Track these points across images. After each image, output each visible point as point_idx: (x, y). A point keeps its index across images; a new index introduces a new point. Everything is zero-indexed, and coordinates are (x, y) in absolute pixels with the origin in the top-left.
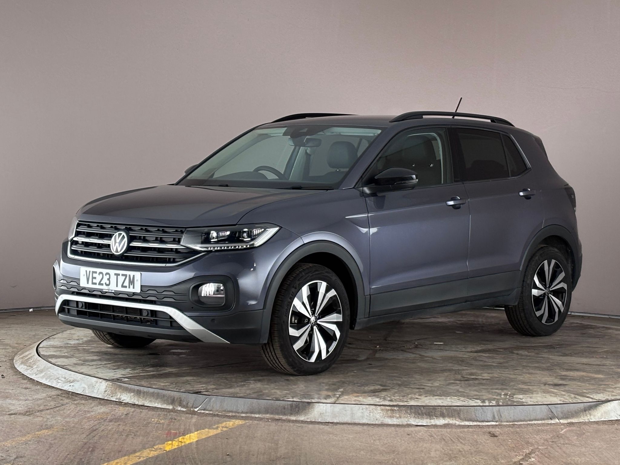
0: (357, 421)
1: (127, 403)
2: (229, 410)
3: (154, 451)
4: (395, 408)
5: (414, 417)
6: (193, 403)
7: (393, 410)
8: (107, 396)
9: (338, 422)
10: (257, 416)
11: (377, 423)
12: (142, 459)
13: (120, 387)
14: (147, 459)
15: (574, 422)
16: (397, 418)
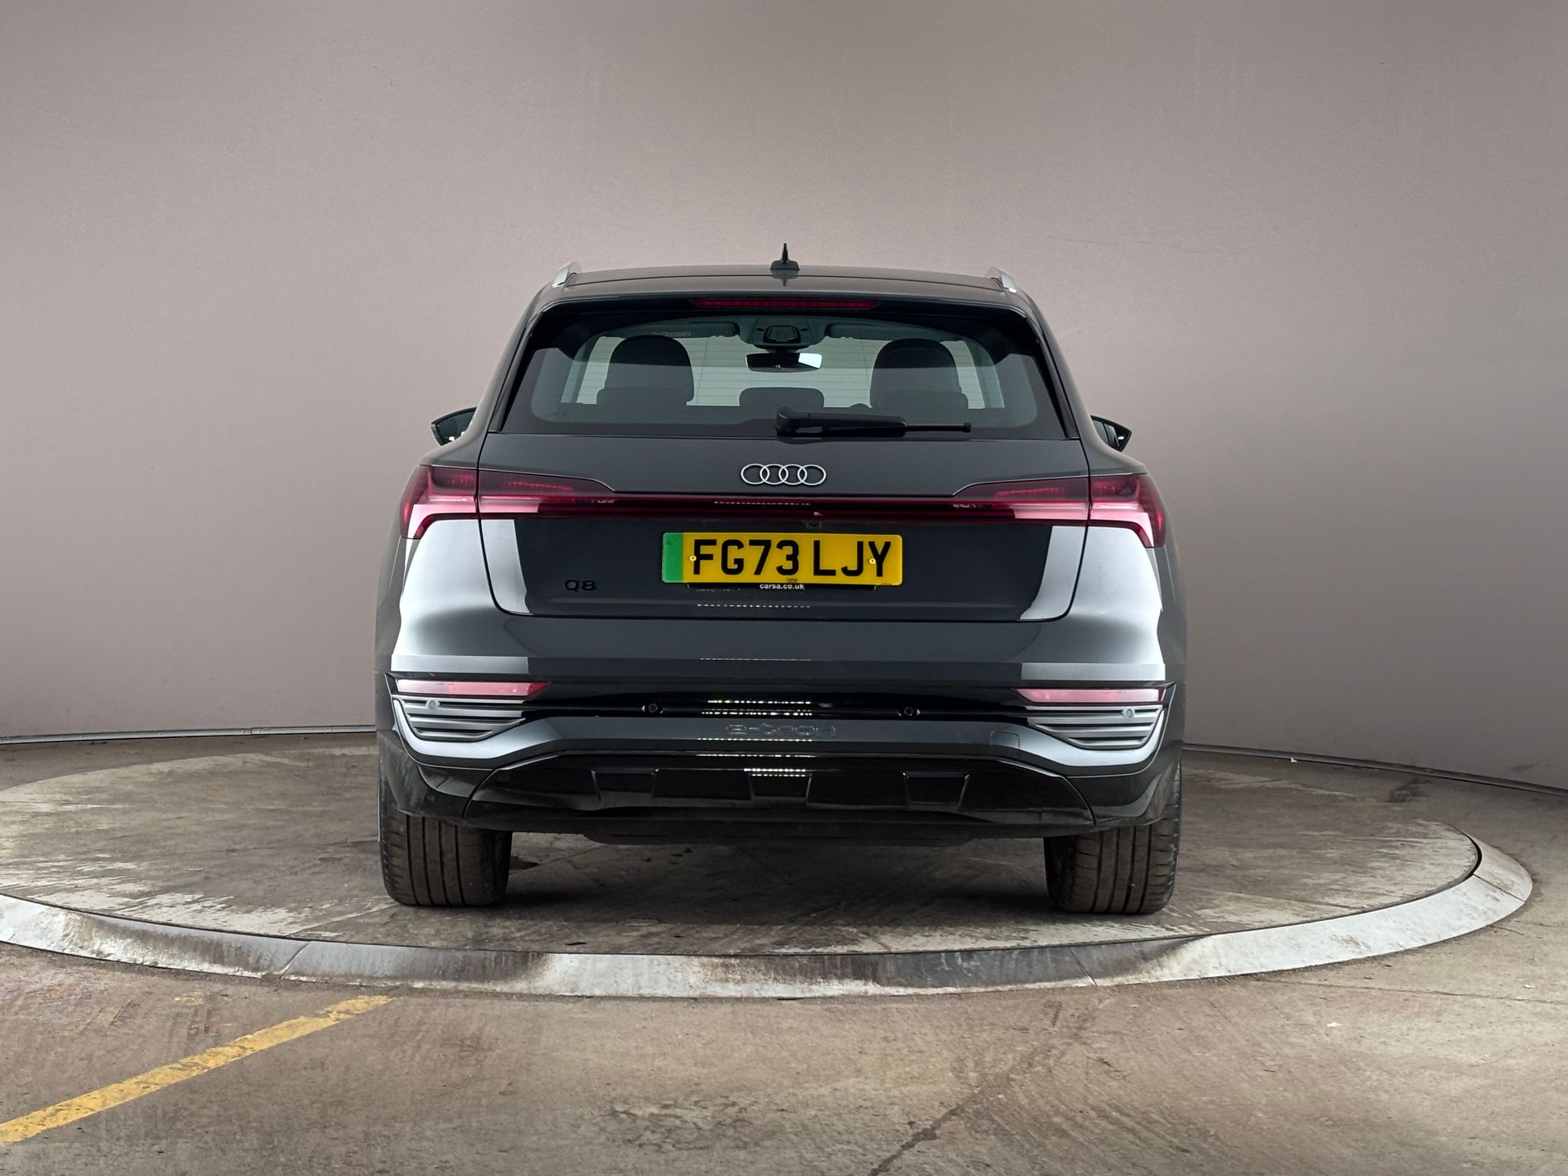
0: (645, 992)
1: (118, 961)
2: (353, 972)
3: (180, 1069)
4: (733, 961)
5: (775, 979)
6: (271, 960)
7: (724, 965)
8: (71, 947)
9: (604, 994)
10: (419, 985)
11: (692, 994)
12: (153, 1088)
13: (101, 924)
14: (166, 1089)
15: (1126, 983)
16: (737, 983)
